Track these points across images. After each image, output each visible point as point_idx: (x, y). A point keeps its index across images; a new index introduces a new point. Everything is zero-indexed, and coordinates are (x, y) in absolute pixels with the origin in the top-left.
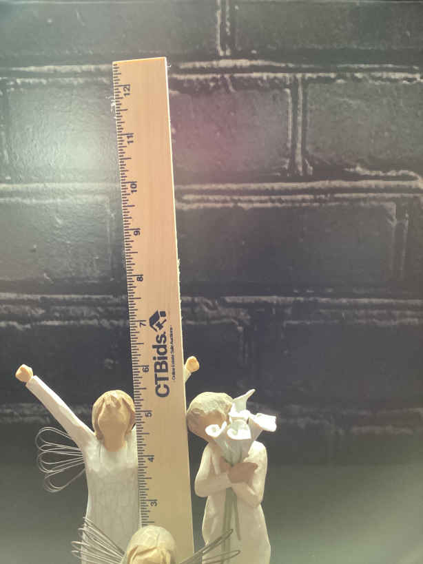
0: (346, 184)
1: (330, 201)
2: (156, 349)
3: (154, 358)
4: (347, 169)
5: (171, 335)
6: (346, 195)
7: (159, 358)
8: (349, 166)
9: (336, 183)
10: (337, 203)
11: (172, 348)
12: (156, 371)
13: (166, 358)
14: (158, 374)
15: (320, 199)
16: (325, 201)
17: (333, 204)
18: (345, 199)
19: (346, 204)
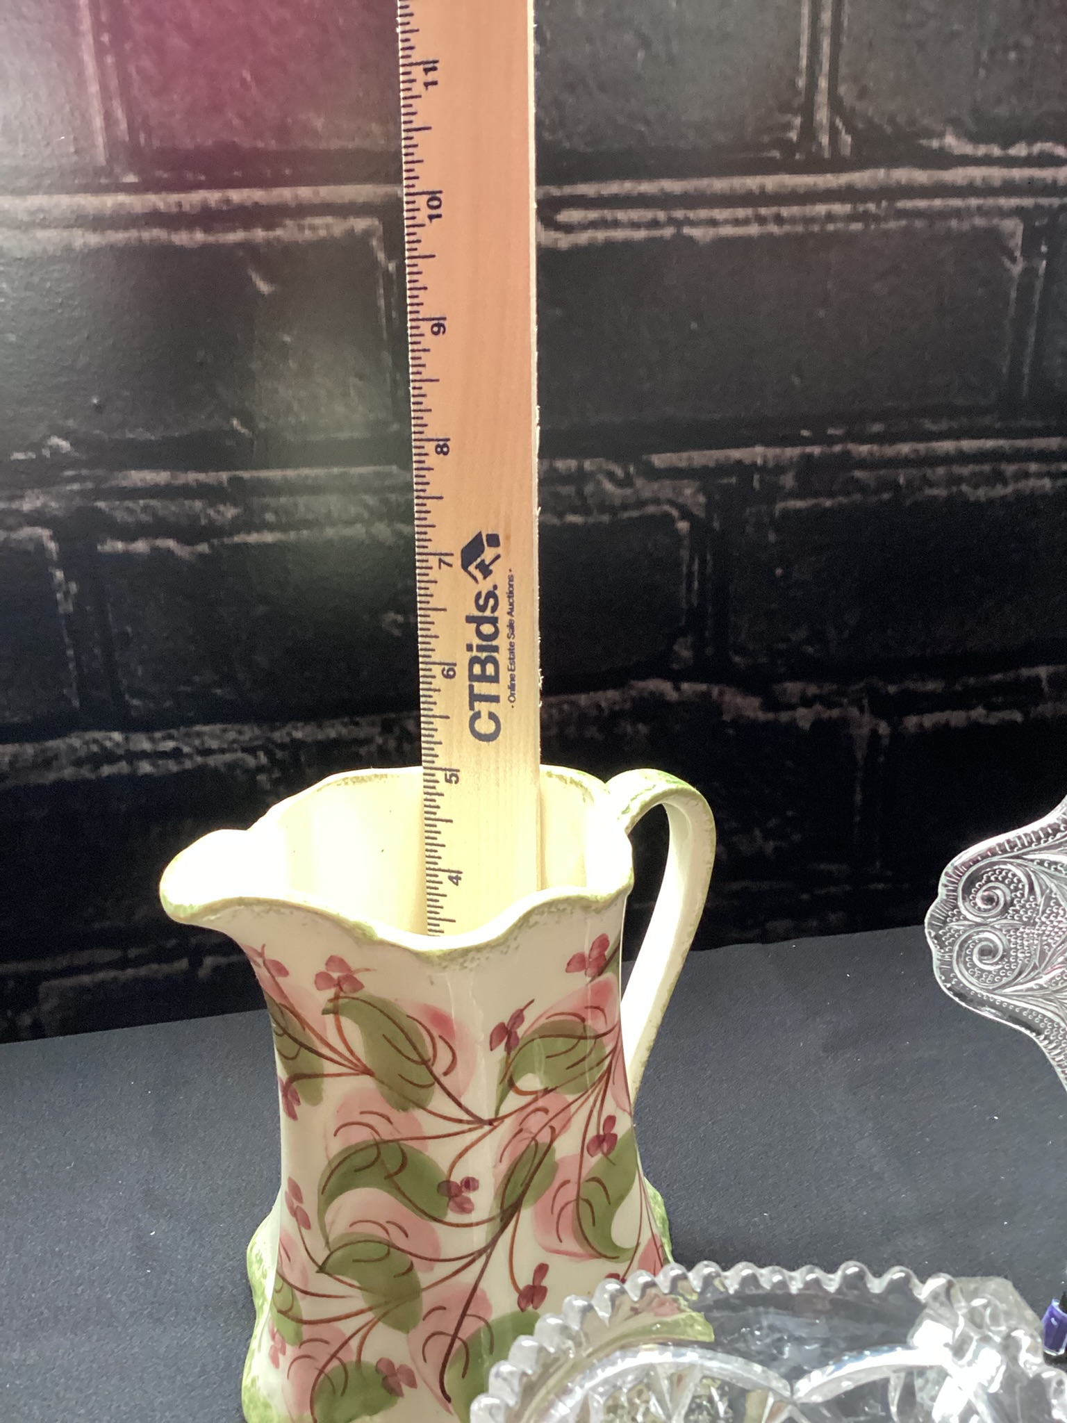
0: (921, 176)
1: (886, 219)
2: (474, 626)
3: (470, 648)
4: (924, 142)
5: (511, 594)
6: (922, 204)
7: (480, 649)
8: (930, 134)
9: (902, 175)
10: (903, 223)
11: (511, 626)
12: (472, 677)
13: (496, 649)
14: (476, 684)
15: (866, 212)
16: (877, 218)
17: (892, 225)
18: (918, 214)
19: (919, 224)
